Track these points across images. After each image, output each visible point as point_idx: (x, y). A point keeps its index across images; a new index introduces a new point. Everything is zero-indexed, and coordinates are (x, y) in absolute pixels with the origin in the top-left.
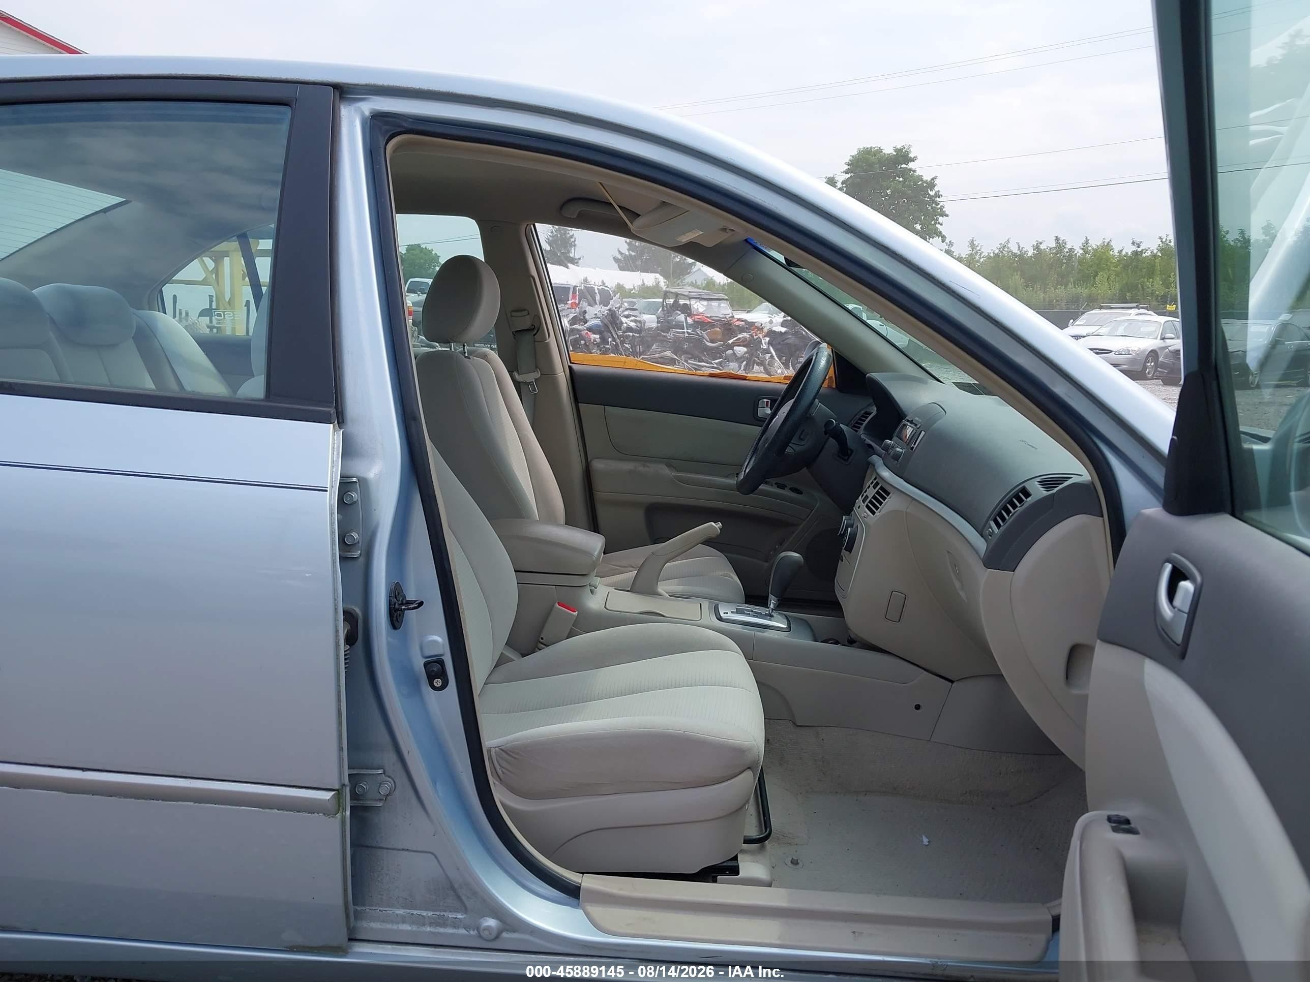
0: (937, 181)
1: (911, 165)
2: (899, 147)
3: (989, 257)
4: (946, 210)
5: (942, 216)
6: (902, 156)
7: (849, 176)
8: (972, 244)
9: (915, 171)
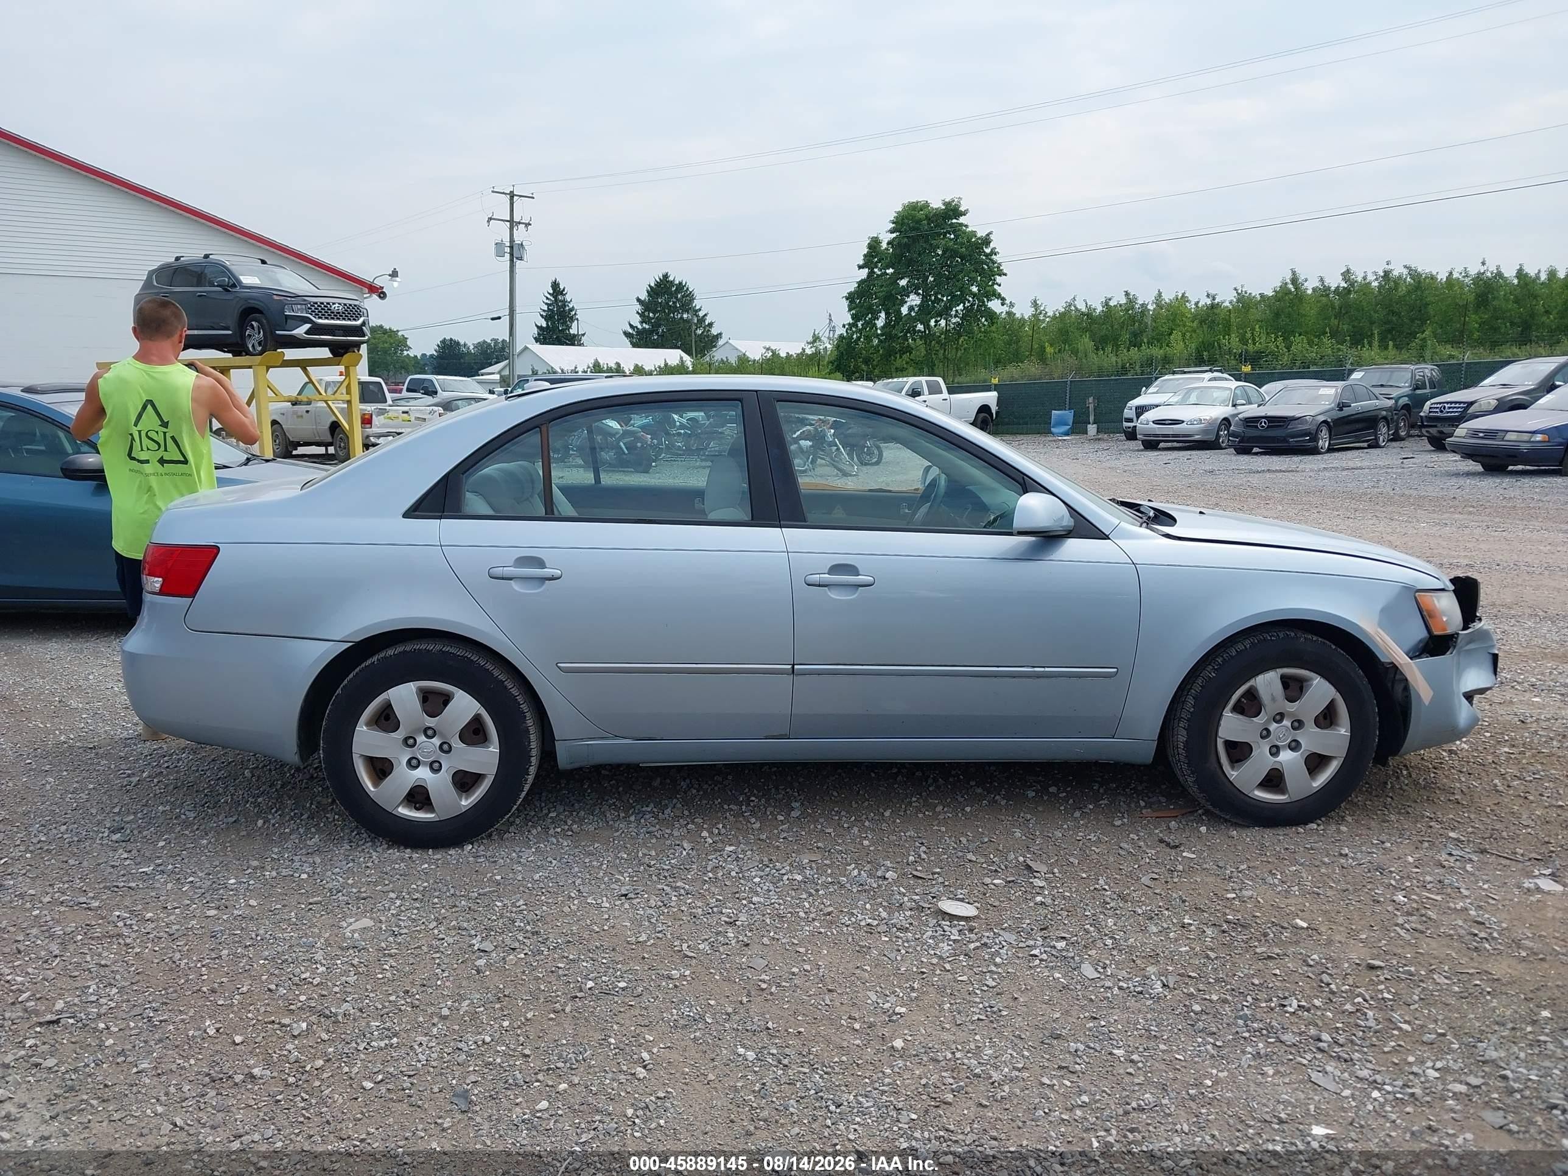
0: (992, 237)
1: (962, 220)
2: (947, 200)
3: (1054, 317)
4: (1004, 268)
5: (1000, 275)
6: (952, 211)
7: (894, 235)
8: (1035, 304)
9: (966, 226)
